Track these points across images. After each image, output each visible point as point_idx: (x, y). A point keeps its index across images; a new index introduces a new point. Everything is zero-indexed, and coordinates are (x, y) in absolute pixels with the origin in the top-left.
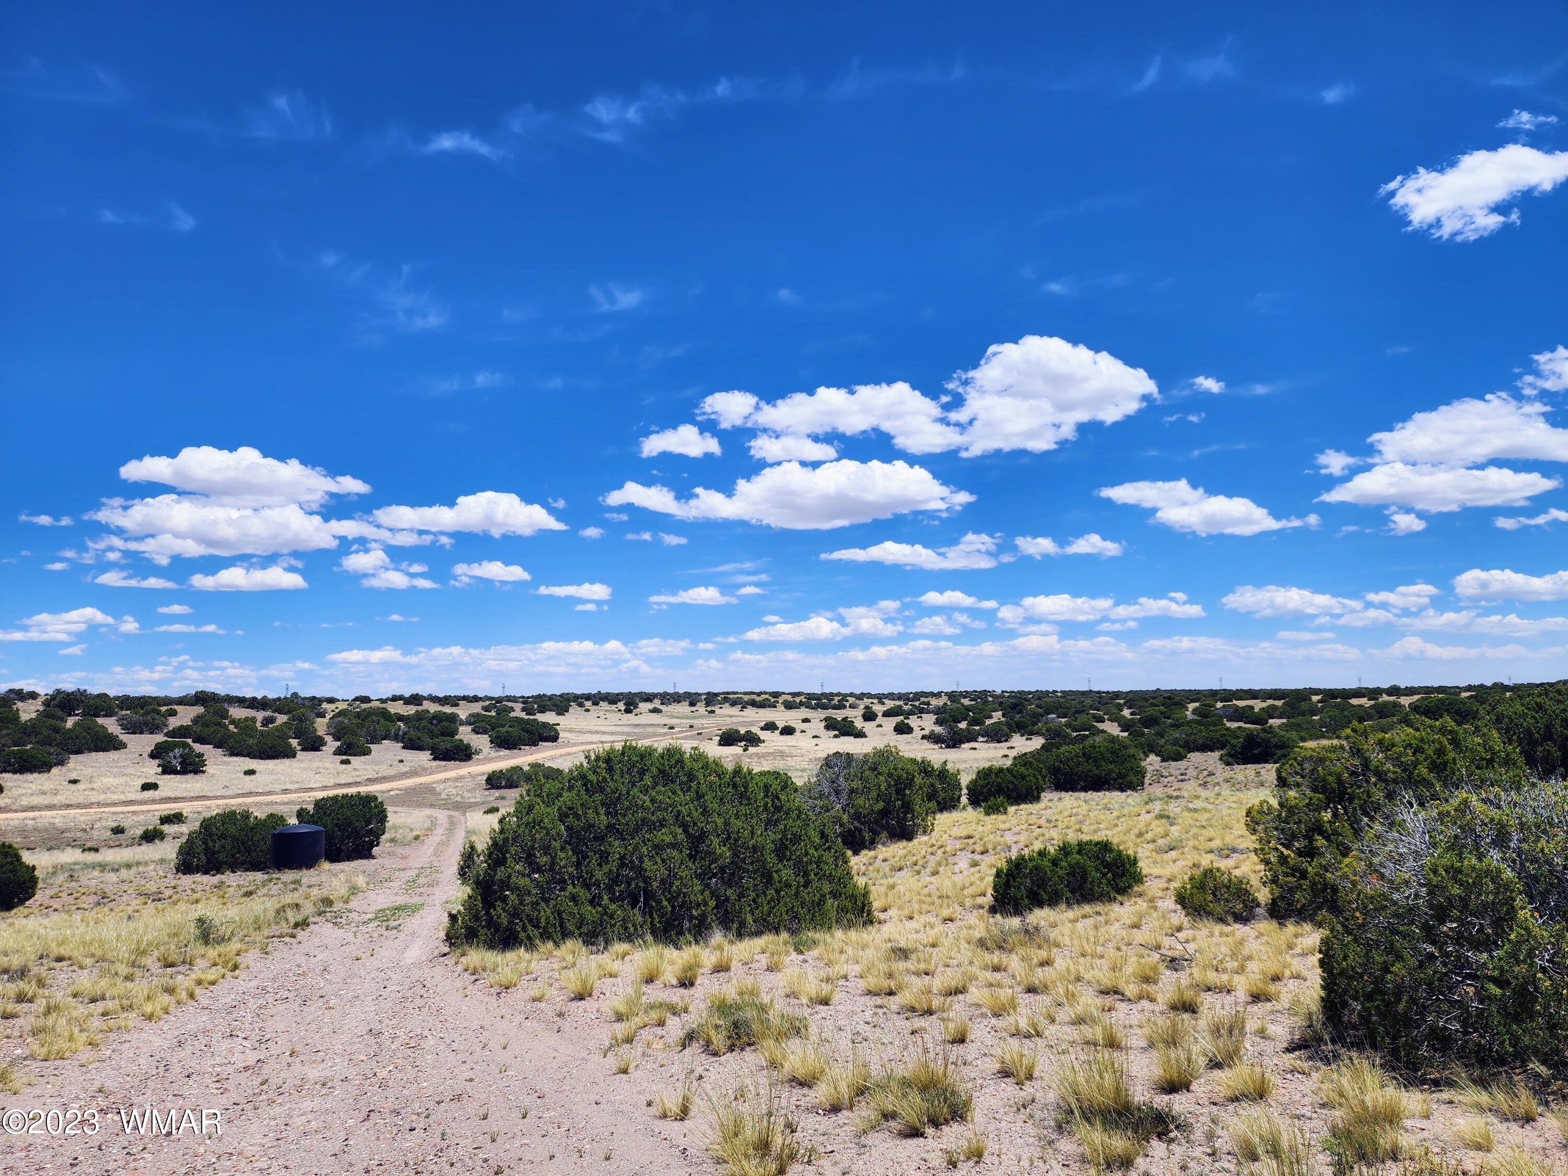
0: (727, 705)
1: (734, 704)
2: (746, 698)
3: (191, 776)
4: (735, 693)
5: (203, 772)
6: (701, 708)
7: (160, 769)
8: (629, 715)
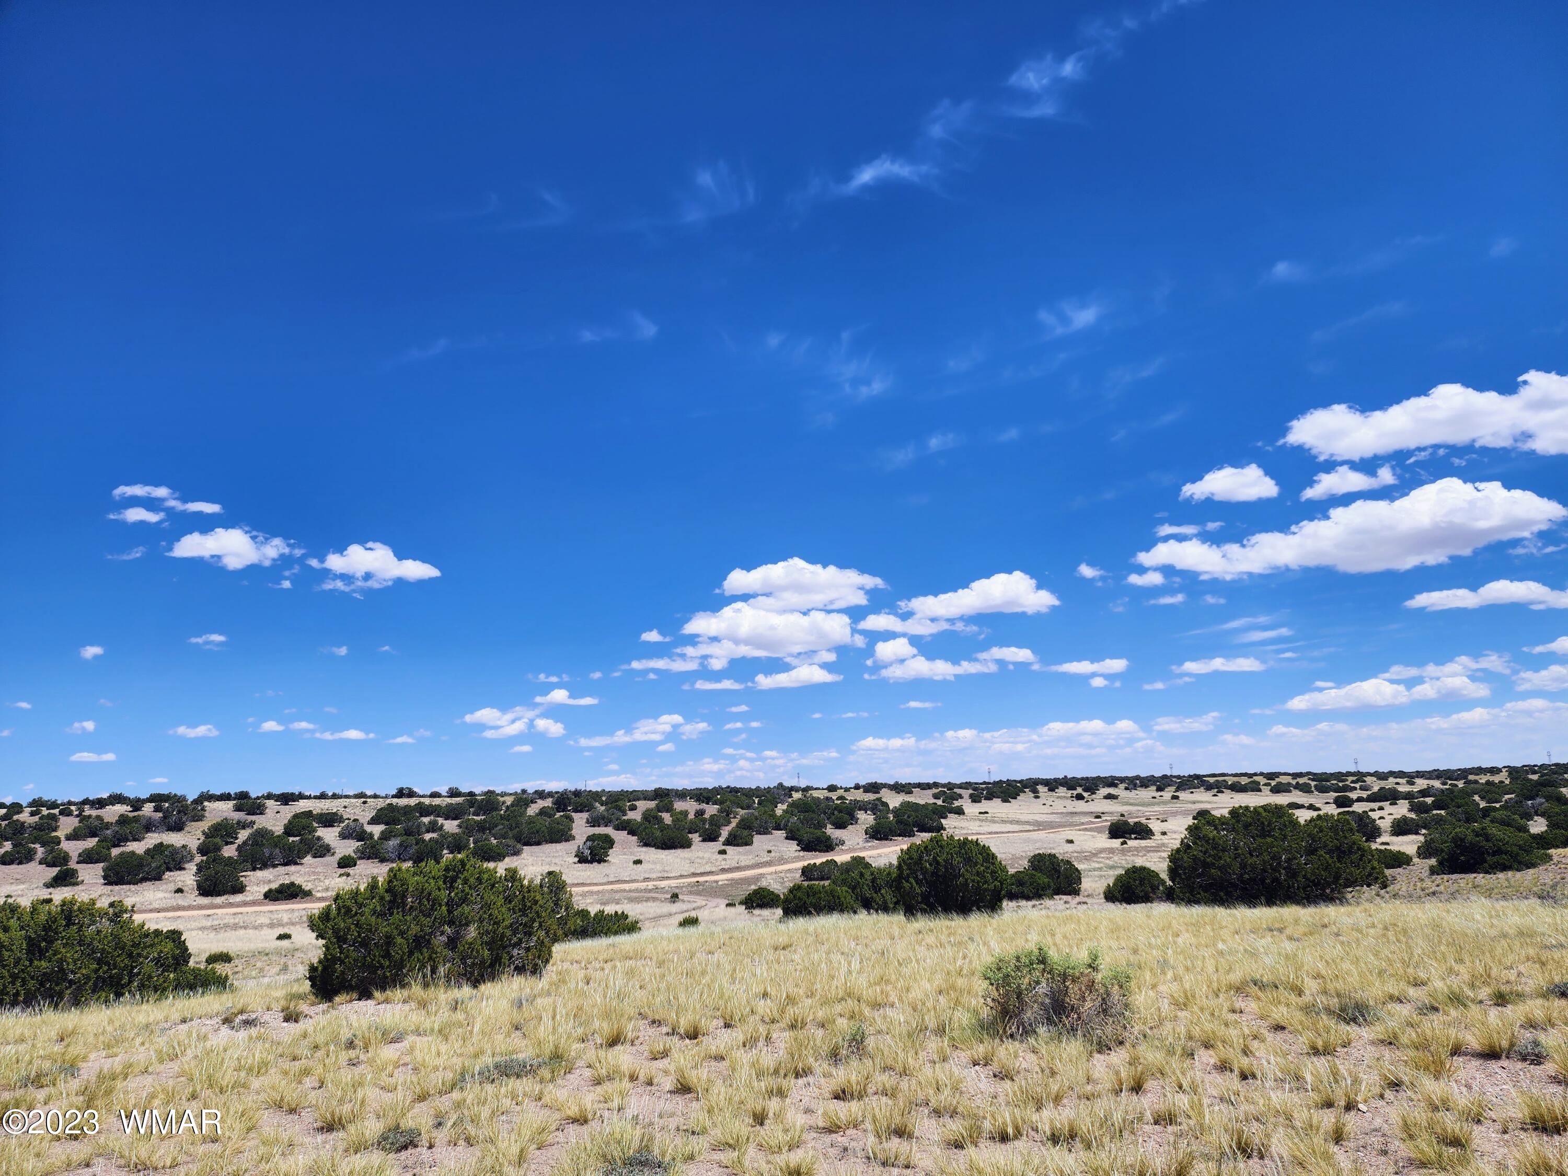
0: (1202, 789)
1: (1209, 787)
2: (1230, 781)
3: (595, 864)
4: (1214, 775)
5: (605, 861)
6: (1167, 794)
7: (576, 859)
8: (1080, 801)
